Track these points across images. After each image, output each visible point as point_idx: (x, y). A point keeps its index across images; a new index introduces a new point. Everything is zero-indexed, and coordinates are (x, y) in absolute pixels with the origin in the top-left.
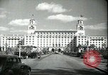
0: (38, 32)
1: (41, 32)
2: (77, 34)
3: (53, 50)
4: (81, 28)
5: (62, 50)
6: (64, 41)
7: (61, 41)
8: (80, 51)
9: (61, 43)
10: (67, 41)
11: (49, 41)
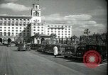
2: (31, 21)
4: (37, 14)
5: (13, 40)
6: (15, 29)
7: (11, 29)
8: (36, 42)
9: (11, 32)
10: (19, 29)
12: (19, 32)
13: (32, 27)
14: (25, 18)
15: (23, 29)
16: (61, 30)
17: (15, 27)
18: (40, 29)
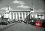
0: (11, 12)
1: (13, 12)
3: (19, 20)
6: (24, 16)
9: (23, 17)
11: (16, 16)
12: (26, 17)
13: (31, 15)
14: (28, 12)
16: (42, 16)
17: (24, 15)
18: (34, 16)
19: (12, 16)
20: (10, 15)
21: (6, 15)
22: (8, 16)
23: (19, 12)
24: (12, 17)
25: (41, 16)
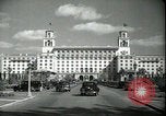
0: (58, 50)
1: (63, 50)
2: (118, 53)
8: (122, 79)
9: (94, 67)
10: (103, 64)
11: (75, 64)
12: (103, 67)
13: (119, 60)
14: (110, 50)
15: (107, 64)
16: (155, 64)
17: (98, 61)
18: (129, 63)
19: (61, 64)
20: (55, 61)
21: (44, 63)
22: (48, 63)
23: (82, 50)
24: (61, 67)
25: (150, 64)
